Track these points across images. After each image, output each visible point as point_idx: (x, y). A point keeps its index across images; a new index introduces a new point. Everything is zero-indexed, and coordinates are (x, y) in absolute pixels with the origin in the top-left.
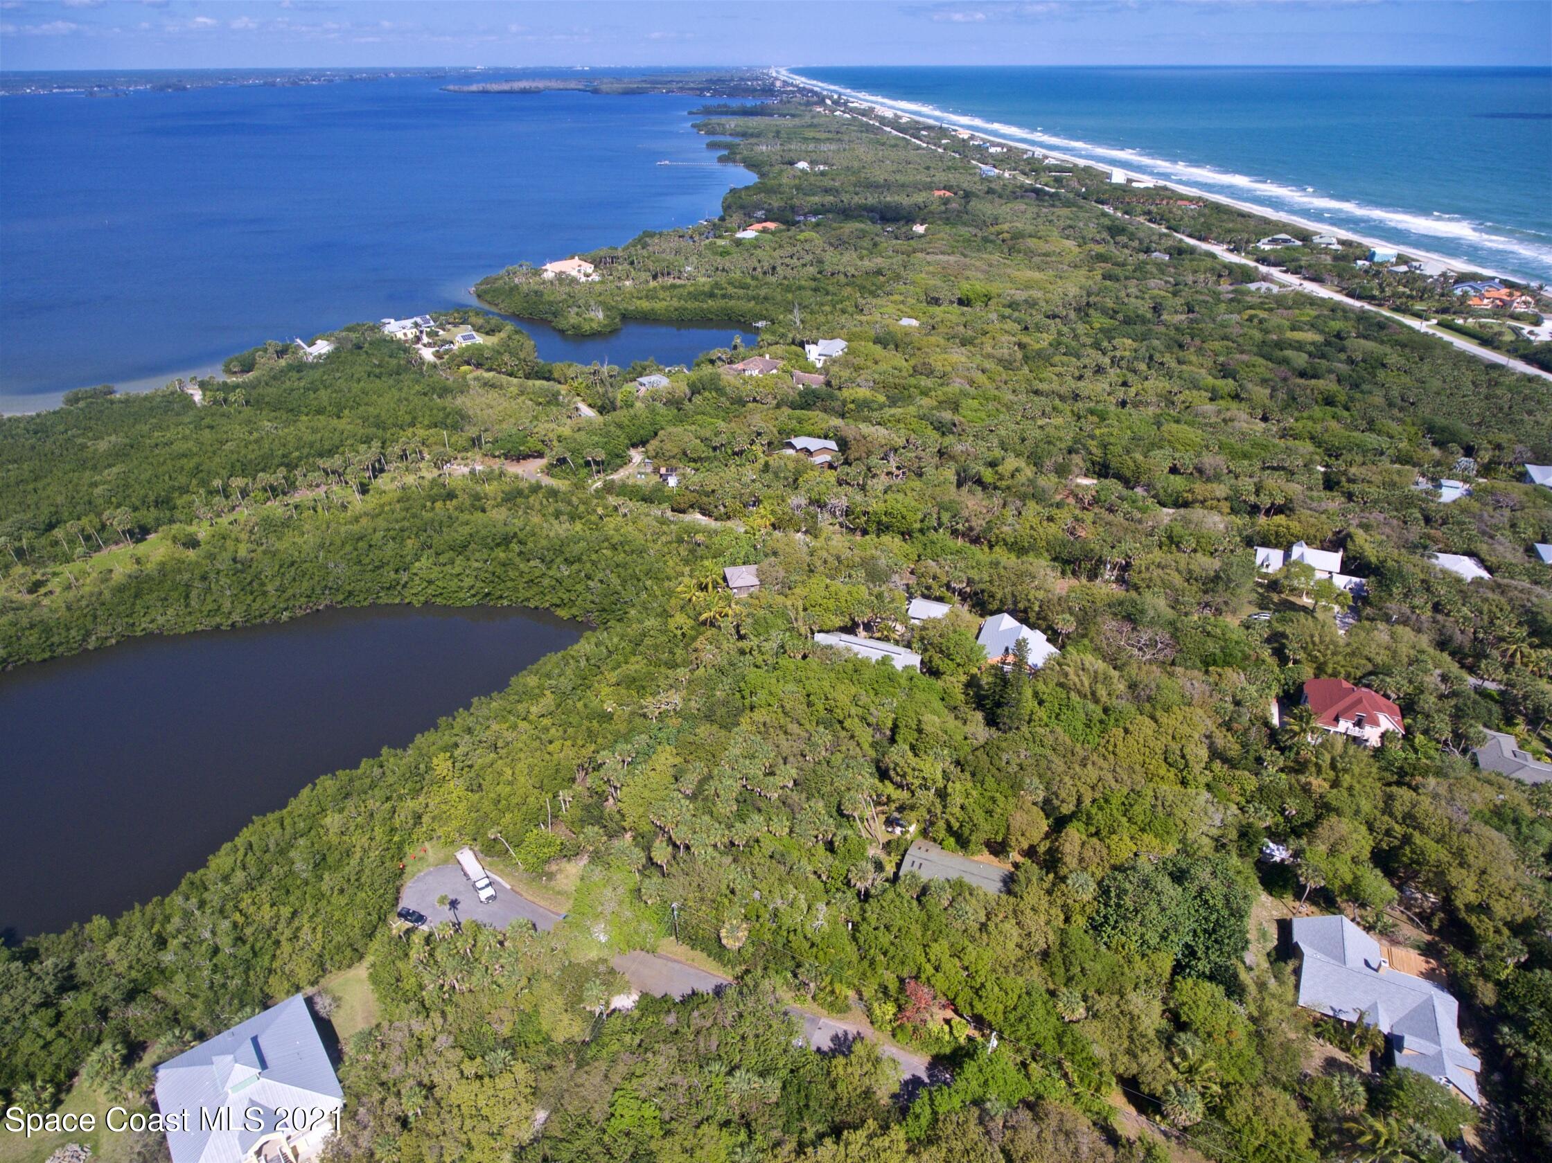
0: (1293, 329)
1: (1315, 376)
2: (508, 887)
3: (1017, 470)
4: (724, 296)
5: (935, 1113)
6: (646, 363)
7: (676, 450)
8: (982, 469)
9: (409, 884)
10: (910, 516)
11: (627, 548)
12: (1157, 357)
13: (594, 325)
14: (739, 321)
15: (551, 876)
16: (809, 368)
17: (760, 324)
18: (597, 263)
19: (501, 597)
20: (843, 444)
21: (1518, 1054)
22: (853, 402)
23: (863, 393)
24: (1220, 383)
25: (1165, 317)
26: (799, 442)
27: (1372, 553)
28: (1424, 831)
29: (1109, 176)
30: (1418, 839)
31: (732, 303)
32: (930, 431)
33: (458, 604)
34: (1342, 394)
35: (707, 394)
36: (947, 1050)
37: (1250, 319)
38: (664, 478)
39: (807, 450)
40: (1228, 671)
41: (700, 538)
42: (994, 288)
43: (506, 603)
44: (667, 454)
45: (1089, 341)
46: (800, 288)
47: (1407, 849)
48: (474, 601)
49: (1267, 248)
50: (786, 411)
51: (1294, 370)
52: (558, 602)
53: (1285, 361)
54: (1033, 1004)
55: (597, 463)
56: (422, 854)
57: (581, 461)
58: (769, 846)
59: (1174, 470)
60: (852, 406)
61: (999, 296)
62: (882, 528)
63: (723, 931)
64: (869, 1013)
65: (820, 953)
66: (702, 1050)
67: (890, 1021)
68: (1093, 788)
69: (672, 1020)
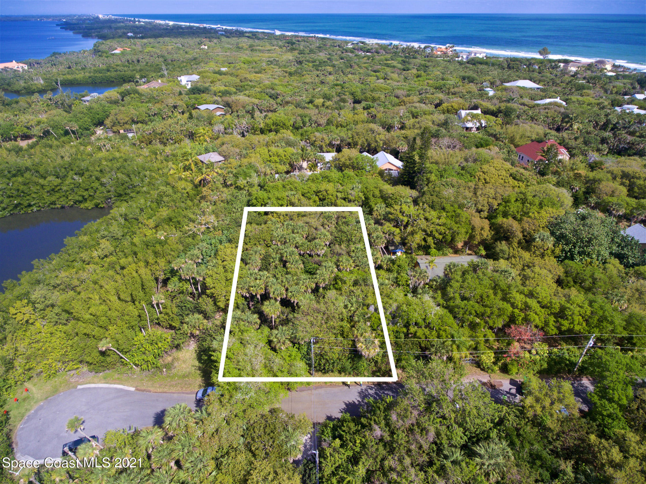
0: (387, 60)
2: (133, 389)
3: (324, 102)
4: (116, 71)
7: (127, 119)
8: (306, 104)
9: (19, 426)
10: (287, 123)
13: (40, 87)
15: (169, 366)
18: (30, 65)
19: (30, 205)
20: (228, 105)
22: (220, 92)
23: (223, 89)
24: (377, 74)
26: (202, 107)
27: (492, 108)
29: (274, 34)
31: (122, 73)
32: (267, 97)
35: (133, 95)
36: (546, 366)
37: (368, 59)
39: (209, 109)
40: (491, 147)
43: (35, 209)
44: (122, 121)
49: (351, 45)
50: (185, 96)
54: (602, 308)
55: (74, 132)
56: (25, 394)
57: (62, 132)
58: (350, 278)
61: (260, 60)
63: (360, 346)
64: (478, 364)
65: (441, 332)
66: (425, 446)
67: (495, 363)
68: (495, 198)
69: (378, 432)
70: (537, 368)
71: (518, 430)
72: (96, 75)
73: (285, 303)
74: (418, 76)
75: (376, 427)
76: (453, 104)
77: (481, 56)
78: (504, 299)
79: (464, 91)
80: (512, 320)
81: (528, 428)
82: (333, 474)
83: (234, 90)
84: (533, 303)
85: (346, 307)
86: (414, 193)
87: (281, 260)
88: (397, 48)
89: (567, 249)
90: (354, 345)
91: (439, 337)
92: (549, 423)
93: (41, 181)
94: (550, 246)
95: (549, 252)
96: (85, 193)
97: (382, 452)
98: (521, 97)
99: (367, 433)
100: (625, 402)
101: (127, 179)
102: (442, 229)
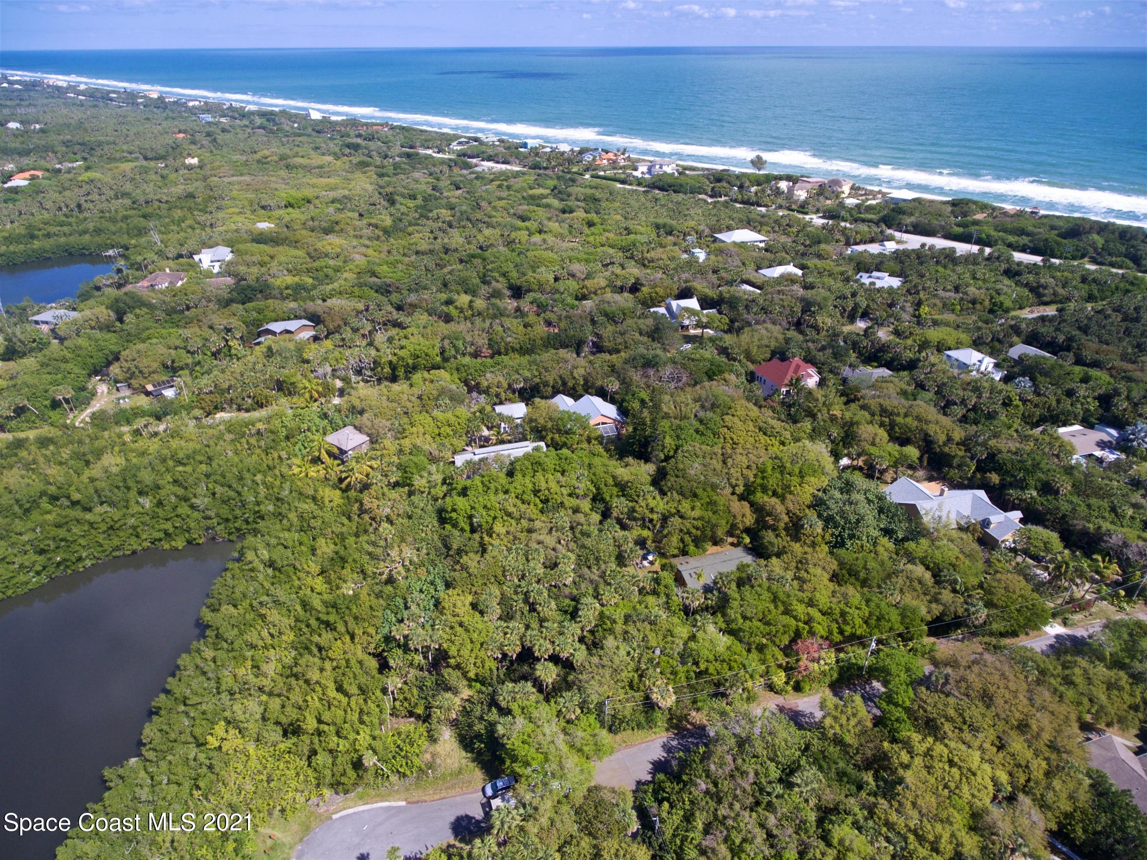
0: (531, 188)
1: (571, 212)
2: (403, 803)
3: (471, 302)
4: (48, 235)
5: (907, 710)
6: (24, 304)
7: (155, 365)
8: (444, 308)
10: (430, 352)
11: (199, 458)
12: (471, 217)
14: (84, 254)
15: (432, 766)
16: (209, 274)
17: (111, 253)
19: (80, 559)
20: (316, 319)
21: (1021, 500)
22: (287, 288)
23: (290, 280)
24: (527, 224)
25: (446, 194)
26: (277, 327)
27: (712, 293)
28: (898, 415)
29: (308, 115)
30: (899, 420)
31: (63, 240)
33: (20, 591)
34: (593, 216)
35: (138, 311)
36: (835, 675)
37: (500, 186)
38: (158, 395)
39: (288, 332)
40: (727, 376)
41: (260, 426)
42: (308, 193)
43: (88, 563)
44: (146, 370)
45: (417, 215)
46: (126, 218)
47: (897, 429)
48: (44, 579)
49: (459, 148)
50: (237, 307)
51: (556, 209)
52: (161, 535)
53: (548, 206)
54: (878, 606)
55: (67, 401)
56: (269, 842)
57: (47, 403)
58: (619, 615)
59: (556, 279)
60: (289, 291)
61: (317, 198)
62: (411, 369)
63: (655, 697)
64: (771, 687)
65: (733, 664)
66: (748, 788)
67: (787, 683)
68: (748, 467)
69: (703, 786)
70: (828, 680)
71: (823, 752)
72: (12, 248)
73: (554, 659)
74: (591, 224)
75: (699, 781)
76: (658, 289)
77: (669, 169)
78: (787, 612)
79: (664, 256)
80: (798, 634)
81: (831, 749)
82: (674, 836)
83: (310, 281)
84: (814, 612)
85: (628, 653)
86: (651, 468)
87: (526, 601)
88: (537, 154)
89: (837, 533)
90: (647, 698)
91: (730, 669)
92: (849, 739)
93: (88, 516)
94: (819, 531)
95: (819, 538)
96: (168, 526)
97: (712, 804)
98: (744, 264)
99: (692, 789)
100: (908, 703)
101: (232, 494)
102: (699, 524)
